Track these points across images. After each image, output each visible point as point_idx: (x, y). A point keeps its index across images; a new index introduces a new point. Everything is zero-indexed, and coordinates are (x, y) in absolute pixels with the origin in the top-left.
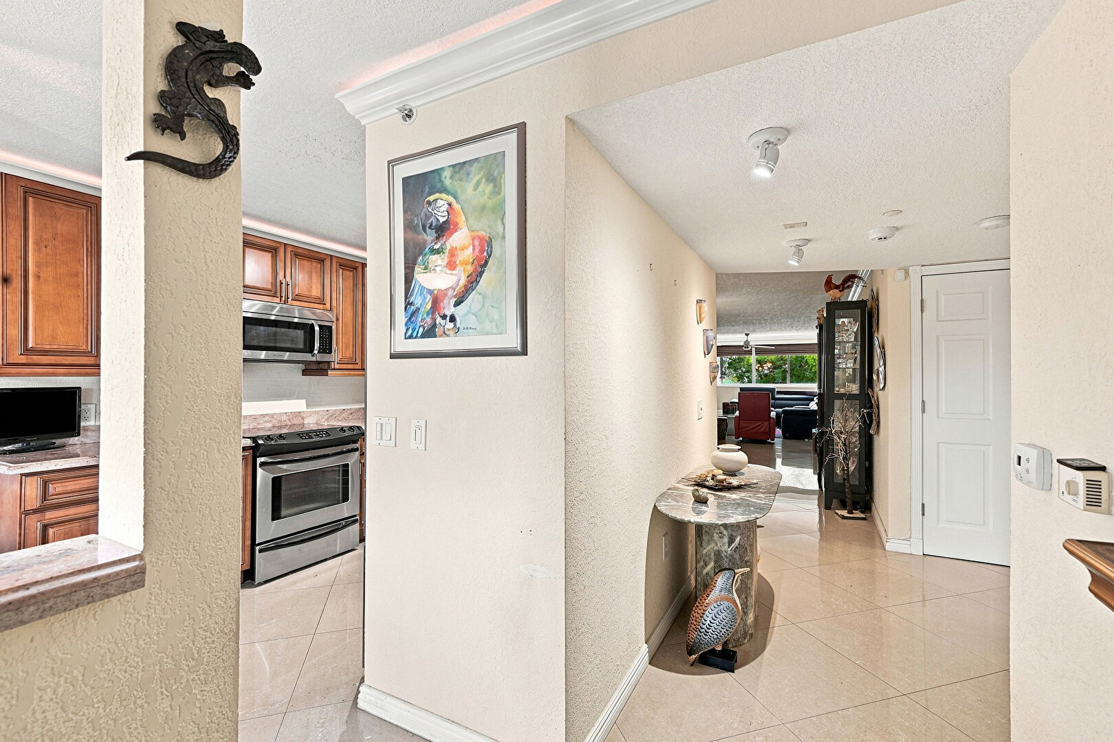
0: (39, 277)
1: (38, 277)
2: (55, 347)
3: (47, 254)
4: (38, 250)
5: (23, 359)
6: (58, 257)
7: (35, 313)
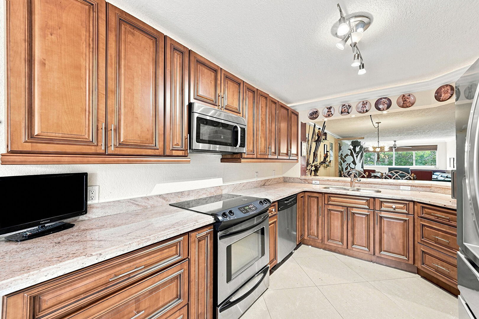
0: (45, 64)
1: (43, 64)
2: (60, 135)
3: (52, 42)
4: (44, 36)
5: (28, 147)
6: (63, 47)
7: (41, 100)
